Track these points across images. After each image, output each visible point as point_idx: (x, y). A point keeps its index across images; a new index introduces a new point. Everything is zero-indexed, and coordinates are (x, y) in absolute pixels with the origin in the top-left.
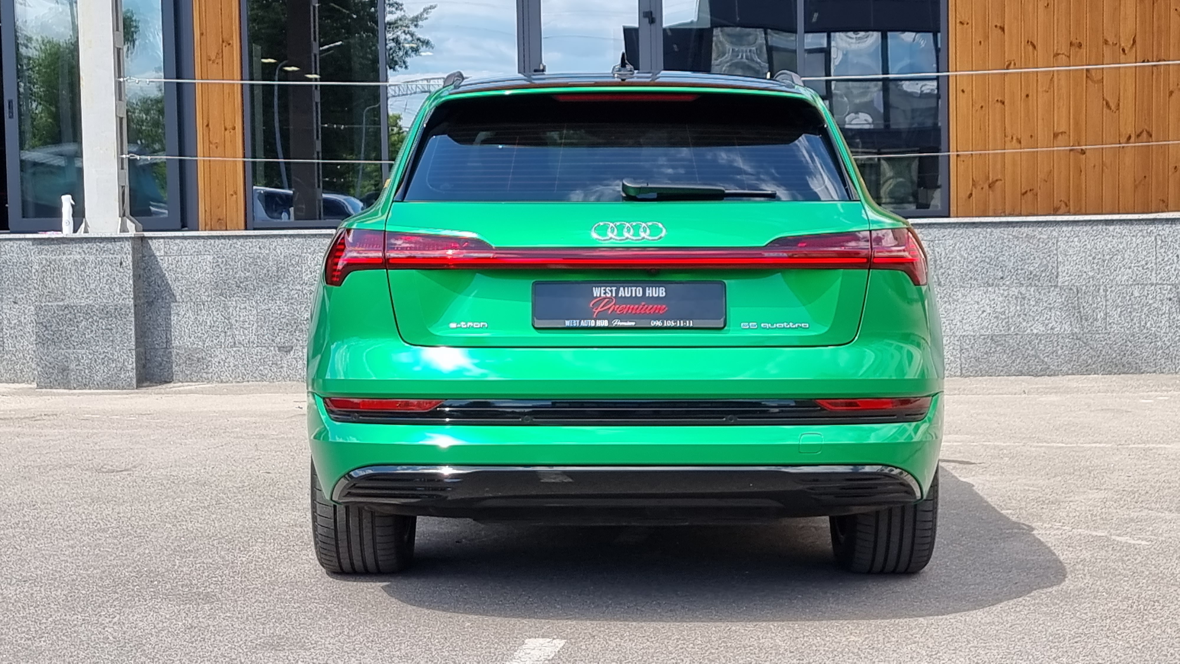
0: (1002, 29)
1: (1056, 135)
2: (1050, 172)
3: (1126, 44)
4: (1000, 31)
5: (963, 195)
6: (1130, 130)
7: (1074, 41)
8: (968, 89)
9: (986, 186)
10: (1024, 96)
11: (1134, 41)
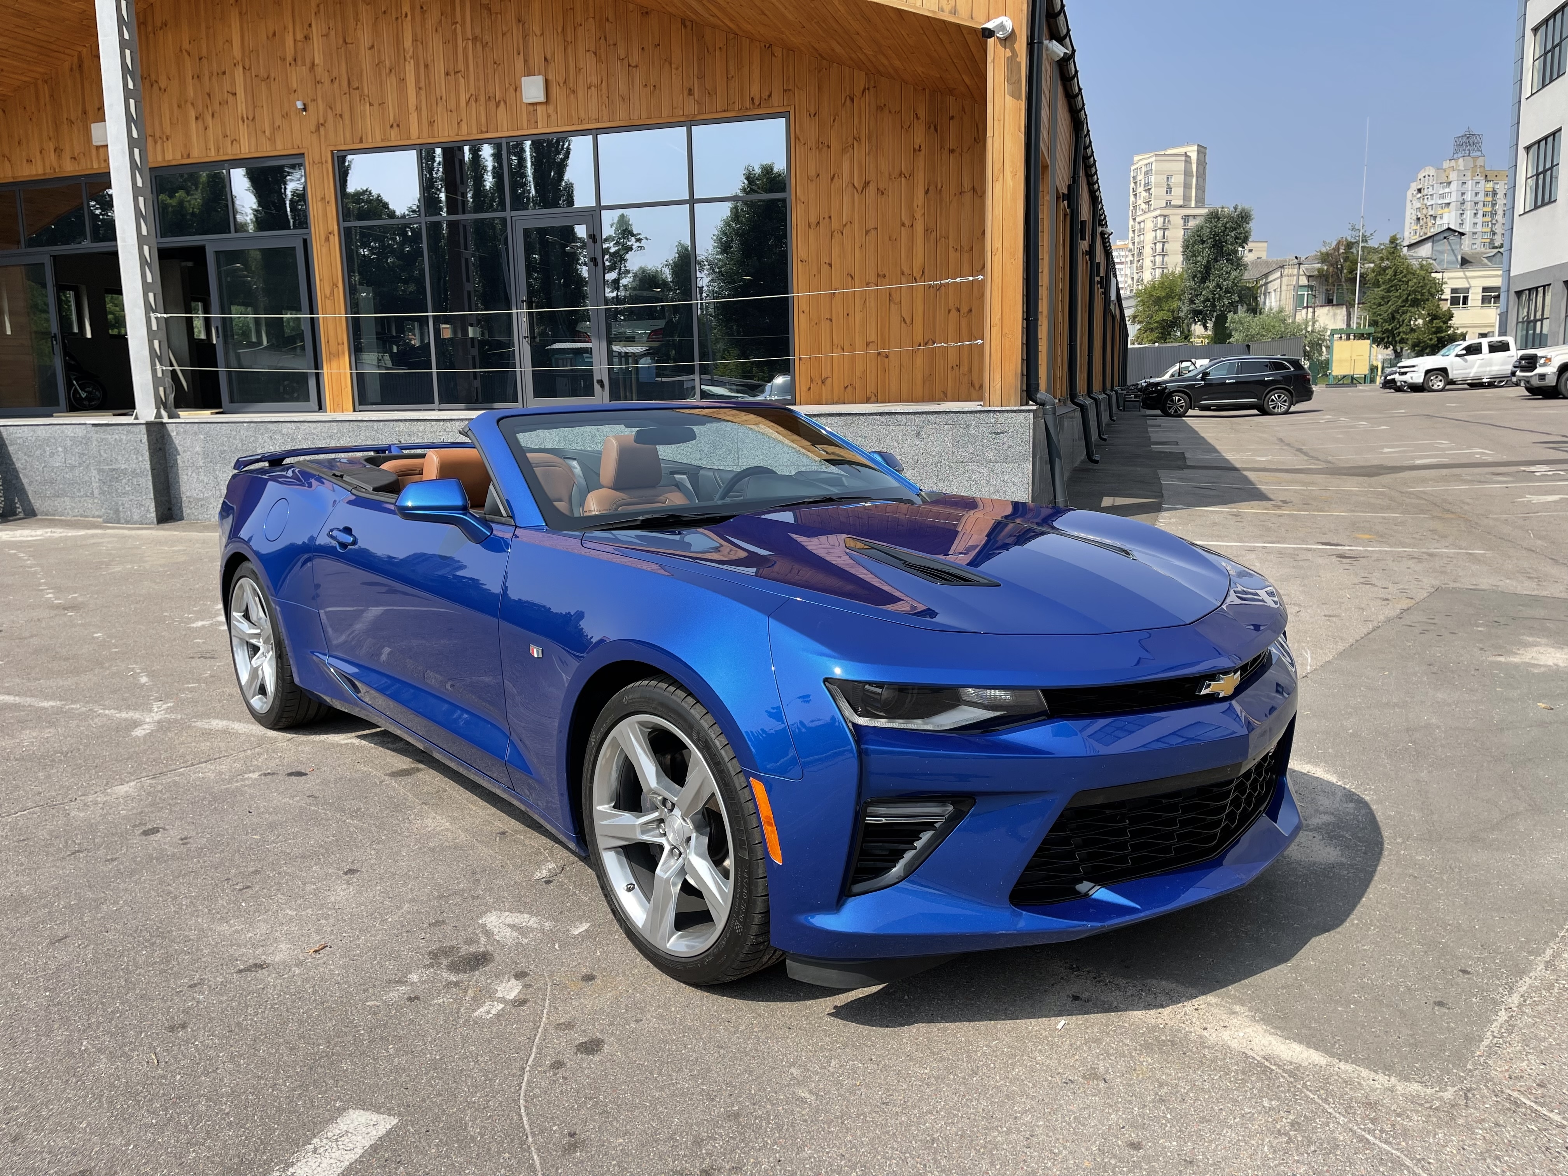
0: (830, 265)
1: (868, 344)
2: (865, 371)
3: (917, 275)
4: (827, 266)
5: (804, 388)
6: (919, 338)
7: (880, 273)
8: (807, 311)
9: (820, 382)
10: (845, 315)
11: (923, 273)
